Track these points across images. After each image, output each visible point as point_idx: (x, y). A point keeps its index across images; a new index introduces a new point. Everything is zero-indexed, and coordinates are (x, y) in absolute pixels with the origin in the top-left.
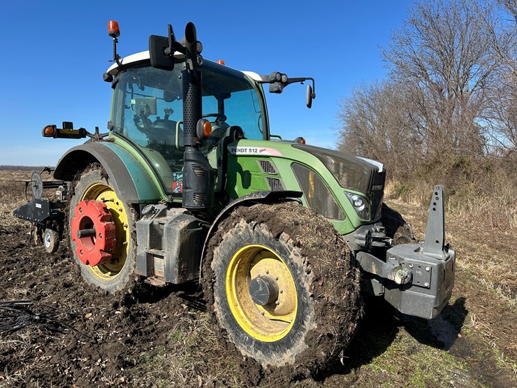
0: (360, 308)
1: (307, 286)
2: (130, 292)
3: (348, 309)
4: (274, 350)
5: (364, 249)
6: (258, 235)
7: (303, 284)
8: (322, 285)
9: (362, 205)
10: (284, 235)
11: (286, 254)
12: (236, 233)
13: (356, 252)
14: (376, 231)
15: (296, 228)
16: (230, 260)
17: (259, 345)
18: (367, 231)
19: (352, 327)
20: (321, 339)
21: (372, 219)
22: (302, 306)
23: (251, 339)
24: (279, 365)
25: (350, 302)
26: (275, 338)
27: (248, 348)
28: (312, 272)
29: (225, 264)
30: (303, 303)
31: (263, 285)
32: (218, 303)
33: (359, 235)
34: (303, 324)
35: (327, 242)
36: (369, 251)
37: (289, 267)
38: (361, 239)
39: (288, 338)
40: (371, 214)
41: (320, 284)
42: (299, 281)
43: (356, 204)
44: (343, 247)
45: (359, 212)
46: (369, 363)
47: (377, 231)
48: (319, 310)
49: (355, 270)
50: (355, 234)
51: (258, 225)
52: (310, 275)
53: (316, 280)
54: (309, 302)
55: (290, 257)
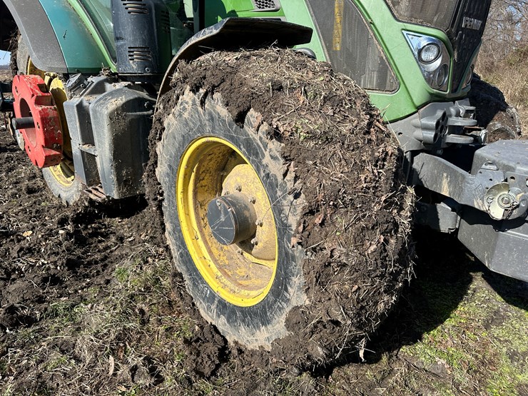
0: (406, 266)
1: (293, 221)
2: (87, 204)
3: (378, 273)
4: (244, 321)
5: (429, 148)
6: (212, 119)
7: (287, 217)
8: (322, 224)
9: (436, 59)
10: (253, 116)
11: (257, 155)
12: (180, 115)
13: (414, 153)
14: (458, 115)
15: (275, 98)
16: (179, 166)
17: (224, 307)
18: (440, 114)
19: (385, 303)
20: (315, 327)
21: (454, 90)
22: (285, 260)
23: (213, 296)
24: (250, 347)
25: (384, 259)
26: (245, 300)
27: (209, 308)
28: (303, 196)
29: (173, 171)
30: (287, 254)
31: (226, 213)
32: (170, 233)
33: (424, 121)
34: (286, 290)
35: (345, 128)
36: (440, 152)
37: (264, 182)
38: (425, 128)
39: (264, 307)
40: (453, 80)
41: (318, 221)
42: (281, 211)
43: (424, 56)
44: (382, 141)
45: (429, 73)
46: (415, 342)
47: (460, 114)
48: (313, 275)
49: (404, 190)
50: (415, 120)
51: (209, 97)
52: (299, 200)
53: (311, 212)
54: (297, 254)
55: (264, 161)
